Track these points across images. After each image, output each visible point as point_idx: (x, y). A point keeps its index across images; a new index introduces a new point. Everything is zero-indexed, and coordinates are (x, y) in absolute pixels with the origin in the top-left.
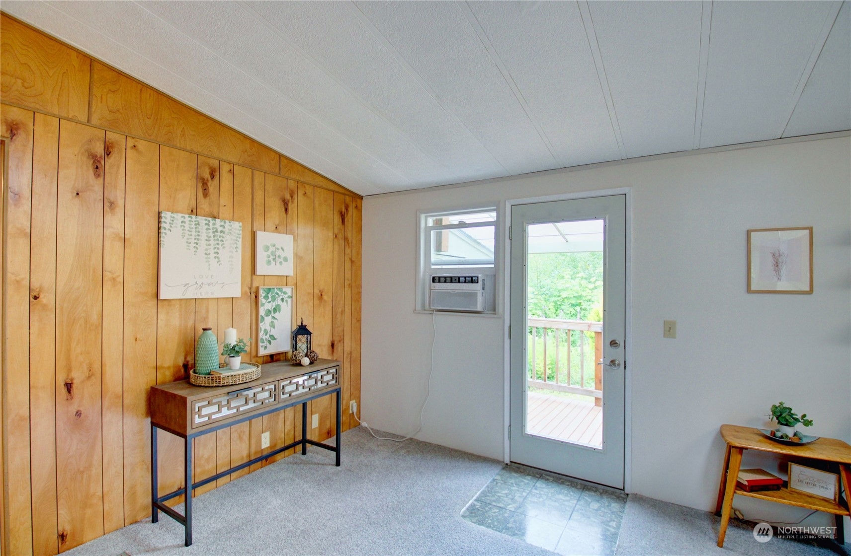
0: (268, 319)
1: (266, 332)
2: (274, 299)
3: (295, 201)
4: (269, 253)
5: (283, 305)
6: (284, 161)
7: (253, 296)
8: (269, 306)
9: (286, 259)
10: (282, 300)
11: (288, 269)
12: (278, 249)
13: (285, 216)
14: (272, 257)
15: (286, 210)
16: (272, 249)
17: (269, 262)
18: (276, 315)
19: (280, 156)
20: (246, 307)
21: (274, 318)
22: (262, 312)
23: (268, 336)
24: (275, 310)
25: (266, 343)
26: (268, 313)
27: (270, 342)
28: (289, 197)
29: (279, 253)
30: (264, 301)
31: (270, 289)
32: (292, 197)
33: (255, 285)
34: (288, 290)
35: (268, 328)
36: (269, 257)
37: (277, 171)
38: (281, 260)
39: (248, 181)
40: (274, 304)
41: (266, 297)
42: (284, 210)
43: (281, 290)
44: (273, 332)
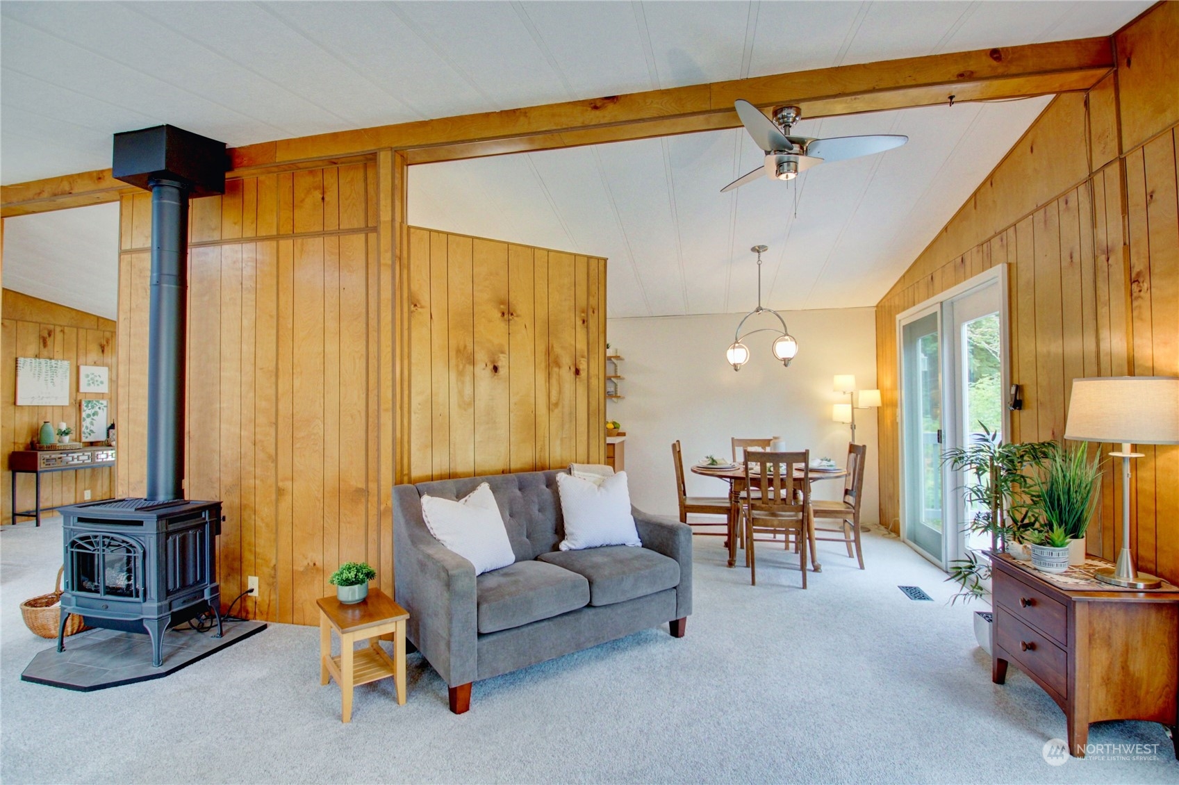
0: (88, 420)
1: (87, 428)
2: (93, 407)
3: (110, 345)
4: (89, 379)
5: (100, 412)
6: (101, 321)
7: (78, 405)
8: (90, 412)
9: (102, 383)
10: (100, 408)
11: (104, 389)
12: (96, 376)
13: (101, 354)
14: (91, 382)
15: (103, 351)
16: (91, 376)
17: (89, 385)
18: (95, 417)
19: (98, 318)
20: (73, 412)
21: (93, 419)
22: (84, 415)
23: (88, 431)
24: (94, 414)
25: (87, 435)
26: (89, 416)
27: (90, 434)
28: (105, 343)
29: (97, 378)
30: (85, 408)
31: (89, 402)
32: (107, 343)
33: (79, 399)
34: (105, 403)
35: (89, 425)
36: (89, 381)
37: (96, 327)
38: (99, 383)
39: (74, 336)
40: (93, 411)
41: (87, 406)
42: (101, 351)
43: (98, 402)
44: (92, 428)
